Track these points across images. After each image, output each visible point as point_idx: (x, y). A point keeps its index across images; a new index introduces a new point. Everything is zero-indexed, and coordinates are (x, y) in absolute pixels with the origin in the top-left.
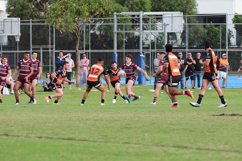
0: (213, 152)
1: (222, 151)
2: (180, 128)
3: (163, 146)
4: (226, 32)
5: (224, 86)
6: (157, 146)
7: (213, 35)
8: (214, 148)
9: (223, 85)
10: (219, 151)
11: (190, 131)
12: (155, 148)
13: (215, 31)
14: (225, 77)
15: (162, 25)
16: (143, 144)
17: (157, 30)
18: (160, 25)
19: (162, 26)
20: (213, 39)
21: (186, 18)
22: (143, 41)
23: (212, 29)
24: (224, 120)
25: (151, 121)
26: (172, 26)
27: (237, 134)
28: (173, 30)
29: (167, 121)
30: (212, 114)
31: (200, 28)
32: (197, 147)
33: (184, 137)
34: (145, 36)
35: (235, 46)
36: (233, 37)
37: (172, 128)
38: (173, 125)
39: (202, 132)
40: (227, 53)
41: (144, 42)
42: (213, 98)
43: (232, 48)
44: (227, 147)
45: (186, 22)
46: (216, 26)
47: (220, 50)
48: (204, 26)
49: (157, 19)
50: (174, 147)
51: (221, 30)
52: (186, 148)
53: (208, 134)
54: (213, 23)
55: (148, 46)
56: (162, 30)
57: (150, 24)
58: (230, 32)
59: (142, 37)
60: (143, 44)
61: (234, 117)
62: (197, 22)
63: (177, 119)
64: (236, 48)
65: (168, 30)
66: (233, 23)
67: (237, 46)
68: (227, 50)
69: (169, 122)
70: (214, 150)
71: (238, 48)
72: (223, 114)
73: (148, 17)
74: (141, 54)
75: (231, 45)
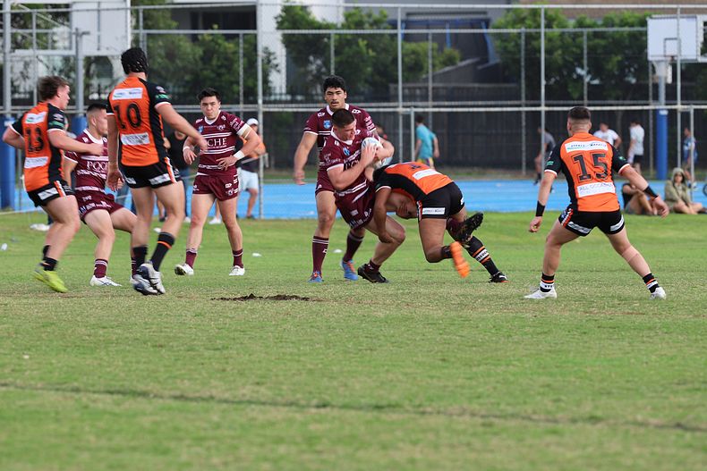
0: (225, 406)
1: (250, 402)
2: (127, 338)
3: (77, 390)
4: (256, 55)
5: (253, 212)
6: (57, 390)
7: (219, 64)
8: (227, 395)
9: (248, 211)
10: (240, 402)
11: (153, 346)
12: (52, 397)
13: (226, 53)
14: (255, 185)
15: (70, 34)
16: (16, 387)
17: (53, 48)
18: (63, 33)
19: (70, 38)
20: (219, 75)
21: (141, 15)
22: (12, 82)
23: (217, 47)
24: (253, 311)
25: (40, 318)
26: (99, 37)
27: (291, 354)
28: (102, 48)
29: (87, 317)
30: (217, 297)
31: (182, 43)
32: (178, 393)
33: (138, 362)
34: (19, 67)
35: (284, 98)
36: (279, 71)
37: (101, 338)
38: (104, 328)
39: (191, 349)
40: (261, 117)
41: (16, 83)
42: (219, 248)
43: (275, 102)
44: (264, 392)
45: (141, 24)
46: (228, 37)
47: (241, 107)
48: (194, 38)
49: (56, 16)
50: (111, 393)
51: (244, 49)
52: (144, 394)
53: (207, 354)
54: (219, 29)
55: (28, 96)
56: (70, 48)
57: (35, 31)
58: (269, 54)
59: (12, 68)
60: (15, 90)
61: (282, 303)
62: (175, 24)
63: (115, 312)
64: (286, 102)
65: (89, 48)
66: (278, 28)
67: (289, 98)
68: (261, 107)
69: (92, 321)
70: (226, 401)
71: (292, 101)
72: (252, 297)
73: (28, 10)
74: (8, 120)
75: (270, 95)
